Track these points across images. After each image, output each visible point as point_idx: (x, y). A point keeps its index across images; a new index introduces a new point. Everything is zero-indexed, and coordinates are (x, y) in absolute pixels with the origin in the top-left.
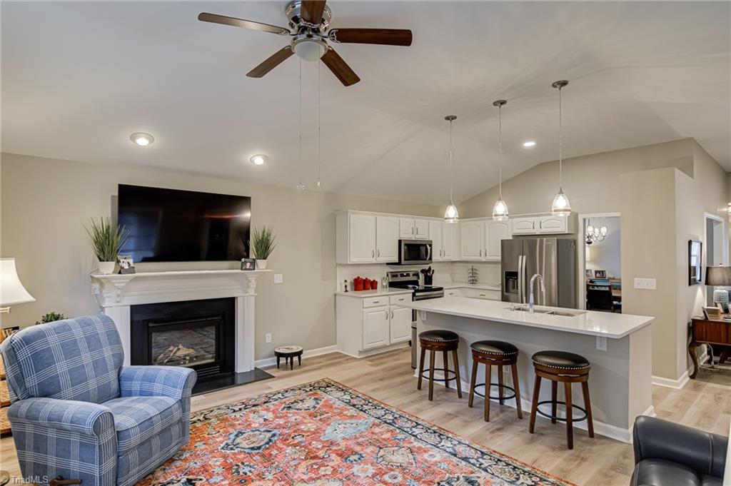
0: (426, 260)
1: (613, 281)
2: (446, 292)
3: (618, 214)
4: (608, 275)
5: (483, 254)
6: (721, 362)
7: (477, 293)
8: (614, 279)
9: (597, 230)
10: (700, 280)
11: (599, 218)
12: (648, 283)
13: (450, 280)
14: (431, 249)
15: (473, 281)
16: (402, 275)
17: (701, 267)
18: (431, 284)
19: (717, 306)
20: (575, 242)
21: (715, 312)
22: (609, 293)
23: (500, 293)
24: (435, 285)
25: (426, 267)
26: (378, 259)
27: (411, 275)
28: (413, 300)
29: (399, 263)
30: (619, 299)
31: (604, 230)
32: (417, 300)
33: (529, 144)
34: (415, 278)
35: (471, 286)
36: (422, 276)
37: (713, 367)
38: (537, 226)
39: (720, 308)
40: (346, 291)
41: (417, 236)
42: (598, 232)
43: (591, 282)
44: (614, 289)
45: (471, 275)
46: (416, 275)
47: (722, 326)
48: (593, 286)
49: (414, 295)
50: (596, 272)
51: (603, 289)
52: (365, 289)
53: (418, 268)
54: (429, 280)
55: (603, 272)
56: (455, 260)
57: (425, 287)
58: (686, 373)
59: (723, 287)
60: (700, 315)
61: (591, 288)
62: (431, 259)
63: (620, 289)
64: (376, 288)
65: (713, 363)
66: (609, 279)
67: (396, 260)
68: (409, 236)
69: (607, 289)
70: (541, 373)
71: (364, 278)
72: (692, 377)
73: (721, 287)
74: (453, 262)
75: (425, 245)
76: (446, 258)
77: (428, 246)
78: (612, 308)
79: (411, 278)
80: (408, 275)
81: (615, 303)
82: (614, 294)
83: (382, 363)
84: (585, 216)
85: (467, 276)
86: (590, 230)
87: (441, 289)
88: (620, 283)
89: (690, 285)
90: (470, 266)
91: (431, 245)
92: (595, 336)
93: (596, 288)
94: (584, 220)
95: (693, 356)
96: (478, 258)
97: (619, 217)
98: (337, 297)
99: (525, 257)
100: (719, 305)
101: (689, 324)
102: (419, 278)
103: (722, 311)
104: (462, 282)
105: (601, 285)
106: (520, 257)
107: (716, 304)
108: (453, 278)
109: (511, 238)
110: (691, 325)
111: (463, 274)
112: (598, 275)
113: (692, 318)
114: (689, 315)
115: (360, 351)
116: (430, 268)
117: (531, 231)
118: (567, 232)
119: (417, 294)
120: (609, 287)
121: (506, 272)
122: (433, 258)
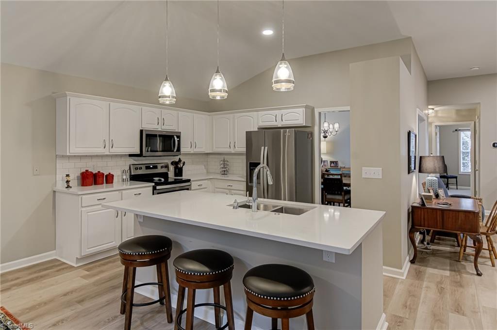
0: (173, 151)
1: (344, 169)
2: (194, 185)
3: (348, 108)
4: (340, 165)
5: (232, 146)
6: (432, 241)
7: (225, 184)
8: (344, 168)
9: (331, 126)
10: (415, 169)
11: (333, 112)
12: (374, 172)
13: (205, 171)
14: (179, 141)
15: (225, 173)
16: (148, 168)
17: (415, 157)
18: (181, 176)
19: (430, 192)
20: (312, 134)
21: (429, 198)
22: (340, 180)
23: (245, 183)
24: (185, 177)
25: (176, 159)
26: (112, 150)
27: (159, 166)
28: (153, 194)
29: (140, 155)
30: (349, 185)
31: (337, 126)
32: (158, 193)
33: (268, 32)
34: (164, 170)
35: (223, 177)
36: (172, 168)
37: (426, 248)
38: (279, 118)
39: (432, 194)
40: (68, 187)
41: (164, 127)
42: (332, 127)
43: (327, 171)
44: (345, 177)
45: (222, 166)
46: (167, 167)
47: (438, 212)
48: (328, 175)
49: (154, 188)
50: (331, 162)
51: (336, 177)
52: (96, 183)
53: (168, 160)
54: (179, 172)
55: (336, 163)
56: (209, 152)
57: (175, 179)
58: (408, 258)
59: (434, 175)
60: (417, 202)
61: (326, 177)
62: (179, 150)
63: (350, 177)
64: (112, 183)
65: (425, 243)
66: (341, 168)
67: (138, 152)
68: (153, 126)
69: (339, 177)
70: (253, 304)
71: (95, 172)
72: (412, 262)
73: (432, 175)
74: (208, 154)
75: (173, 136)
76: (197, 150)
77: (176, 138)
78: (343, 193)
79: (159, 170)
80: (155, 167)
81: (345, 188)
82: (345, 181)
83: (102, 272)
84: (320, 110)
85: (219, 167)
86: (325, 126)
87: (189, 181)
88: (350, 171)
89: (409, 173)
90: (222, 157)
91: (179, 137)
92: (322, 251)
93: (331, 177)
94: (320, 113)
95: (412, 240)
96: (227, 150)
97: (349, 111)
98: (57, 194)
99: (266, 148)
100: (431, 191)
101: (408, 210)
102: (168, 170)
103: (434, 197)
104: (215, 173)
105: (335, 174)
106: (263, 148)
107: (429, 190)
108: (207, 169)
109: (257, 130)
110: (410, 210)
111: (215, 165)
112: (332, 165)
113: (411, 204)
114: (409, 202)
115: (77, 258)
116: (180, 160)
117: (274, 124)
118: (304, 125)
119: (158, 187)
120: (341, 175)
121: (250, 163)
122: (182, 150)
